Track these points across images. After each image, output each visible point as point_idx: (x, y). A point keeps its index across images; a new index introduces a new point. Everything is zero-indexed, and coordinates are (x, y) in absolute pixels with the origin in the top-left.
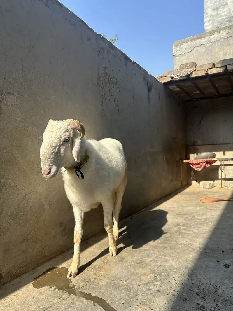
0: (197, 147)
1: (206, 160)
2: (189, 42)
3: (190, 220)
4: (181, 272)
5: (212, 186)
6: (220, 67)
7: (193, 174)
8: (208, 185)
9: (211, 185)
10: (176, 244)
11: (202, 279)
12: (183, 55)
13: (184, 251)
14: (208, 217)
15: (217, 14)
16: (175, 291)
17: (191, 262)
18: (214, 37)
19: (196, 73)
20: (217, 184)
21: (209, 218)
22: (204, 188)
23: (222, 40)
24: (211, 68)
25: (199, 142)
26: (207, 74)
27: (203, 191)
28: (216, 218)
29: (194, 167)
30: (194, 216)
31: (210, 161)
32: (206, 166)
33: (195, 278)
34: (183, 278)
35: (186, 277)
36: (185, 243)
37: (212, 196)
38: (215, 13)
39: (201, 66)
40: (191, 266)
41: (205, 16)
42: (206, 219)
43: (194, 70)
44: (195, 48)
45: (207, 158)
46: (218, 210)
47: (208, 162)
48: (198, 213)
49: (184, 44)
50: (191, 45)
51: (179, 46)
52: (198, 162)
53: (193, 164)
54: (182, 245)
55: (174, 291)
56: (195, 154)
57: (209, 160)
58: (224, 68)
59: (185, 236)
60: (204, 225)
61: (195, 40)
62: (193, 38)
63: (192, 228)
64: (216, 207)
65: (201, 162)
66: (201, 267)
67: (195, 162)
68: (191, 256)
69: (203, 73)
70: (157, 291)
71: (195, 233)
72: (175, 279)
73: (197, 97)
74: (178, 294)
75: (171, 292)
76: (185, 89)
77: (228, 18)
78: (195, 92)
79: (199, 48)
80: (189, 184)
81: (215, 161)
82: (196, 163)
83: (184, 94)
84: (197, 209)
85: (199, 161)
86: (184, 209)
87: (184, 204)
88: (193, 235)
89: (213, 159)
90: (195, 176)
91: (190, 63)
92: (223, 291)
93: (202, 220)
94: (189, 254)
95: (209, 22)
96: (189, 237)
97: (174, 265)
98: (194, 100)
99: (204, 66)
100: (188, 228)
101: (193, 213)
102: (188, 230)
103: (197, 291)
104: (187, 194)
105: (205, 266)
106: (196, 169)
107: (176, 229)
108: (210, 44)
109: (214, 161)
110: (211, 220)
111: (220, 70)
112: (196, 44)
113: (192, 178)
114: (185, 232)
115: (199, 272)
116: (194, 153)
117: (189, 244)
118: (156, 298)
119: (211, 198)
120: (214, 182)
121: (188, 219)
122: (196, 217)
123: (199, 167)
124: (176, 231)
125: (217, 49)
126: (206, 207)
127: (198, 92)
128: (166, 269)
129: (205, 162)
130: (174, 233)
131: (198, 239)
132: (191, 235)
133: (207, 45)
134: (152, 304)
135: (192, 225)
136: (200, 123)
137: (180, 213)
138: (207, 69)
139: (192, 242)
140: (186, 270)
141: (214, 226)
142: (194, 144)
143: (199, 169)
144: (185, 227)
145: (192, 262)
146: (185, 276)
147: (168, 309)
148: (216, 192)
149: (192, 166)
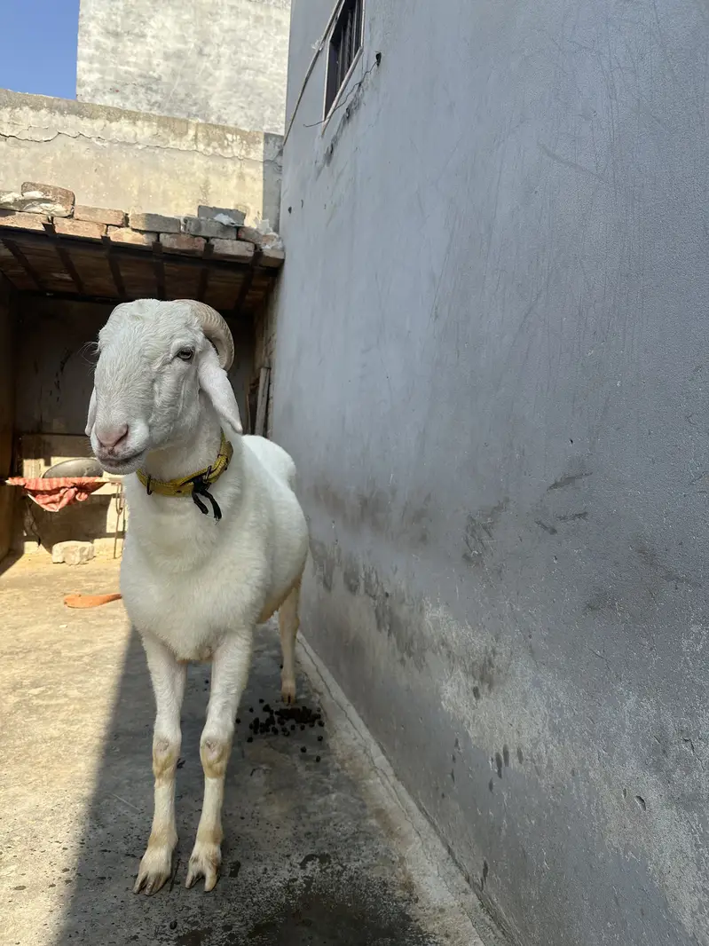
0: (47, 438)
1: (76, 480)
2: (43, 111)
3: (51, 665)
4: (67, 815)
5: (87, 556)
6: (142, 232)
7: (32, 520)
8: (78, 554)
9: (85, 553)
10: (30, 744)
11: (129, 815)
12: (23, 143)
13: (58, 756)
14: (99, 646)
15: (114, 50)
16: (68, 870)
17: (86, 780)
18: (120, 131)
19: (74, 226)
20: (101, 549)
21: (101, 650)
22: (64, 562)
23: (140, 147)
24: (119, 227)
25: (57, 425)
26: (106, 239)
27: (65, 573)
28: (119, 646)
29: (38, 501)
30: (58, 653)
31: (88, 484)
32: (77, 497)
33: (110, 819)
34: (78, 830)
35: (87, 825)
36: (56, 733)
37: (93, 584)
38: (109, 43)
39: (92, 211)
40: (91, 792)
41: (79, 38)
42: (95, 655)
43: (69, 213)
44: (59, 137)
45: (81, 475)
46: (117, 624)
47: (81, 488)
48: (69, 642)
49: (26, 108)
50: (50, 122)
51: (9, 109)
52: (54, 487)
53: (35, 493)
54: (46, 742)
55: (66, 870)
56: (42, 461)
57: (86, 480)
58: (153, 238)
59: (48, 714)
60: (94, 674)
61: (62, 113)
62: (55, 102)
63: (62, 687)
64: (114, 617)
65: (64, 487)
66: (117, 786)
67: (43, 485)
68: (82, 765)
69: (95, 233)
70: (16, 889)
71: (75, 699)
72: (58, 839)
73: (61, 288)
74: (79, 874)
75: (59, 875)
76: (28, 257)
77: (145, 77)
78: (57, 275)
79: (72, 142)
80: (15, 553)
81: (101, 484)
82: (48, 488)
83: (21, 270)
84: (61, 630)
85: (56, 483)
86: (21, 634)
87: (15, 618)
88: (72, 707)
89: (98, 480)
90: (35, 528)
91: (55, 189)
92: (183, 826)
93: (86, 660)
94: (76, 760)
95: (91, 63)
96: (62, 716)
97: (42, 804)
98: (48, 294)
99: (99, 213)
100: (50, 689)
101: (52, 643)
102: (51, 697)
103: (125, 848)
104: (14, 584)
105: (127, 781)
106: (44, 506)
107: (12, 699)
108: (105, 145)
109: (99, 483)
110: (109, 657)
111: (142, 240)
112: (66, 126)
113: (25, 534)
114: (45, 703)
115: (115, 801)
116: (36, 457)
117: (67, 734)
118: (18, 910)
119: (90, 591)
120: (92, 543)
121: (42, 663)
122: (65, 653)
123: (54, 502)
124: (17, 706)
125: (125, 165)
126: (86, 620)
127: (67, 277)
128: (22, 822)
129: (72, 487)
130: (11, 714)
131: (88, 715)
132: (66, 708)
133: (98, 143)
134: (11, 929)
135: (58, 678)
136: (62, 369)
137: (12, 649)
138: (108, 225)
139: (74, 728)
140: (80, 807)
141: (120, 671)
142: (39, 430)
143: (55, 508)
144: (41, 689)
145: (91, 780)
146: (82, 823)
147: (63, 921)
148: (100, 574)
149: (35, 496)
